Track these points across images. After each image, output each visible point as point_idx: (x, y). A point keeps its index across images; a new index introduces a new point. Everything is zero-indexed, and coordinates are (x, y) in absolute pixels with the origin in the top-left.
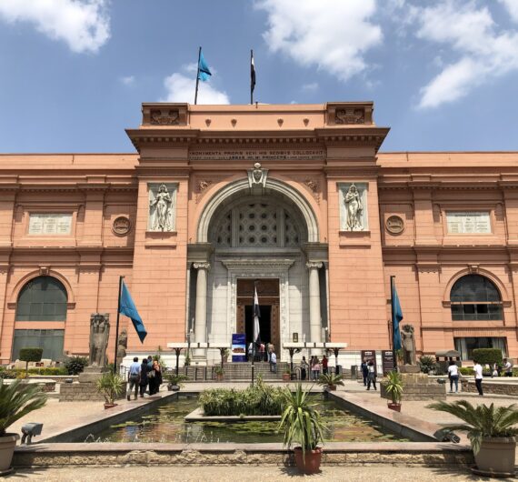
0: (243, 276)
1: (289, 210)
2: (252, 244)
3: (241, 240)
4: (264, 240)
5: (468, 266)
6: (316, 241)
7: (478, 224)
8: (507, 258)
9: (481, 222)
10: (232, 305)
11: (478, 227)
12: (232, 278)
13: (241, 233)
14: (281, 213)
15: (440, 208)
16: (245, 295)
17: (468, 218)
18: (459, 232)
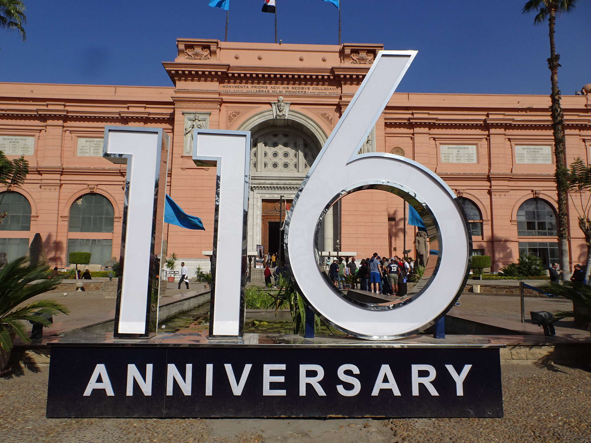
0: (267, 197)
1: (307, 140)
2: (275, 169)
3: (265, 165)
4: (286, 165)
7: (466, 155)
8: (489, 184)
9: (469, 154)
10: (258, 221)
11: (466, 158)
12: (257, 198)
13: (266, 160)
14: (301, 142)
15: (435, 141)
16: (269, 213)
17: (459, 150)
18: (450, 162)
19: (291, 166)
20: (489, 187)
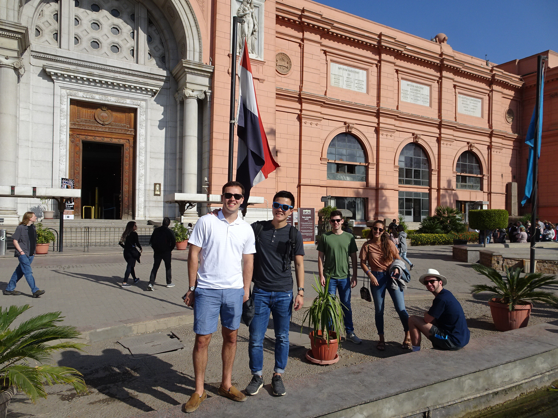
0: (80, 96)
1: (154, 12)
2: (95, 51)
3: (77, 39)
4: (116, 48)
5: (345, 123)
6: (197, 60)
7: (356, 81)
8: (376, 120)
9: (359, 80)
10: (61, 138)
11: (356, 85)
12: (61, 96)
13: (79, 30)
14: (142, 14)
15: (326, 55)
16: (83, 125)
17: (349, 73)
18: (340, 87)
19: (125, 51)
20: (376, 124)
